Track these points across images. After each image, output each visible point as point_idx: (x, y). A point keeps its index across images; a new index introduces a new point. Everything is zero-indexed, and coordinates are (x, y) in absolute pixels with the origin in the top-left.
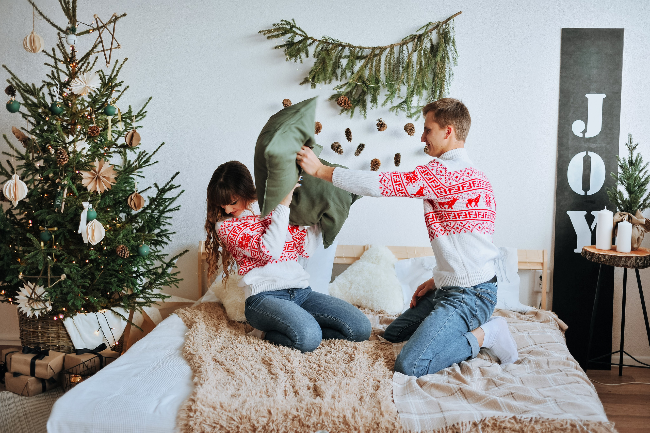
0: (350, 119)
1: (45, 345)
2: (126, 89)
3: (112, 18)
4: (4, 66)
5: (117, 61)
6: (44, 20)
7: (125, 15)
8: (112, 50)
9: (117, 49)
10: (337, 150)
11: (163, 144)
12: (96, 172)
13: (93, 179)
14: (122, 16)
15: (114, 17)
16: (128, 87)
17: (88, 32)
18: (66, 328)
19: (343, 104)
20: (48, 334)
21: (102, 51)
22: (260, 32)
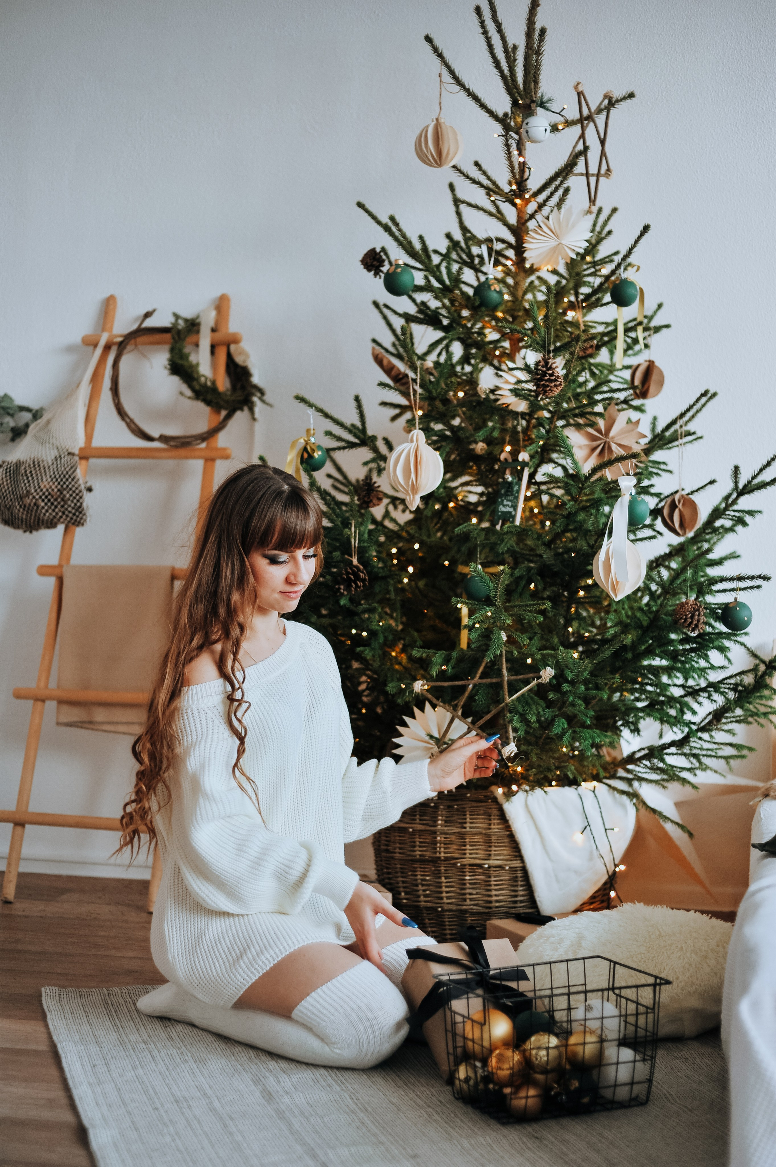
1: (455, 864)
3: (603, 101)
4: (360, 205)
5: (600, 211)
6: (463, 94)
7: (631, 95)
8: (600, 179)
9: (607, 178)
13: (593, 450)
14: (624, 98)
15: (606, 102)
17: (554, 128)
18: (510, 822)
20: (462, 836)
21: (582, 174)
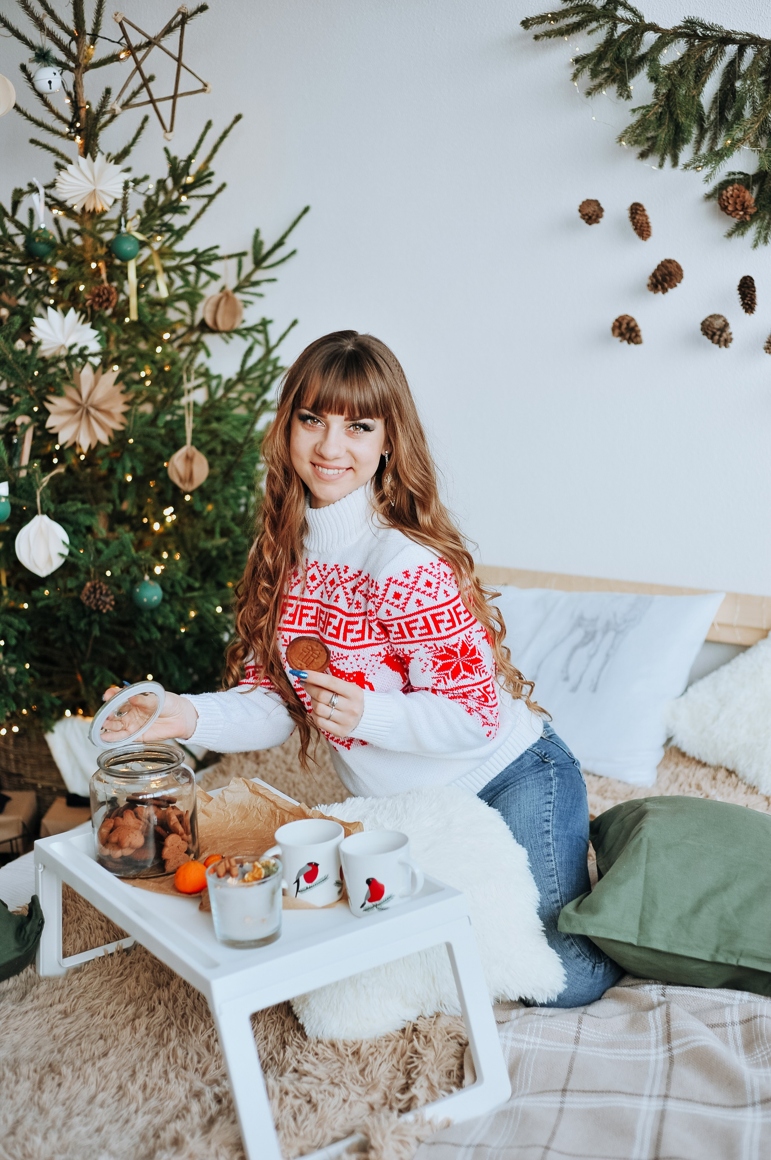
0: (751, 250)
2: (220, 190)
3: (175, 17)
5: (209, 125)
7: (203, 8)
8: (179, 100)
9: (201, 94)
10: (720, 336)
11: (295, 323)
12: (80, 395)
13: (75, 413)
14: (196, 13)
15: (180, 17)
16: (224, 185)
17: (114, 58)
18: (51, 751)
19: (730, 208)
21: (148, 102)
22: (526, 24)
